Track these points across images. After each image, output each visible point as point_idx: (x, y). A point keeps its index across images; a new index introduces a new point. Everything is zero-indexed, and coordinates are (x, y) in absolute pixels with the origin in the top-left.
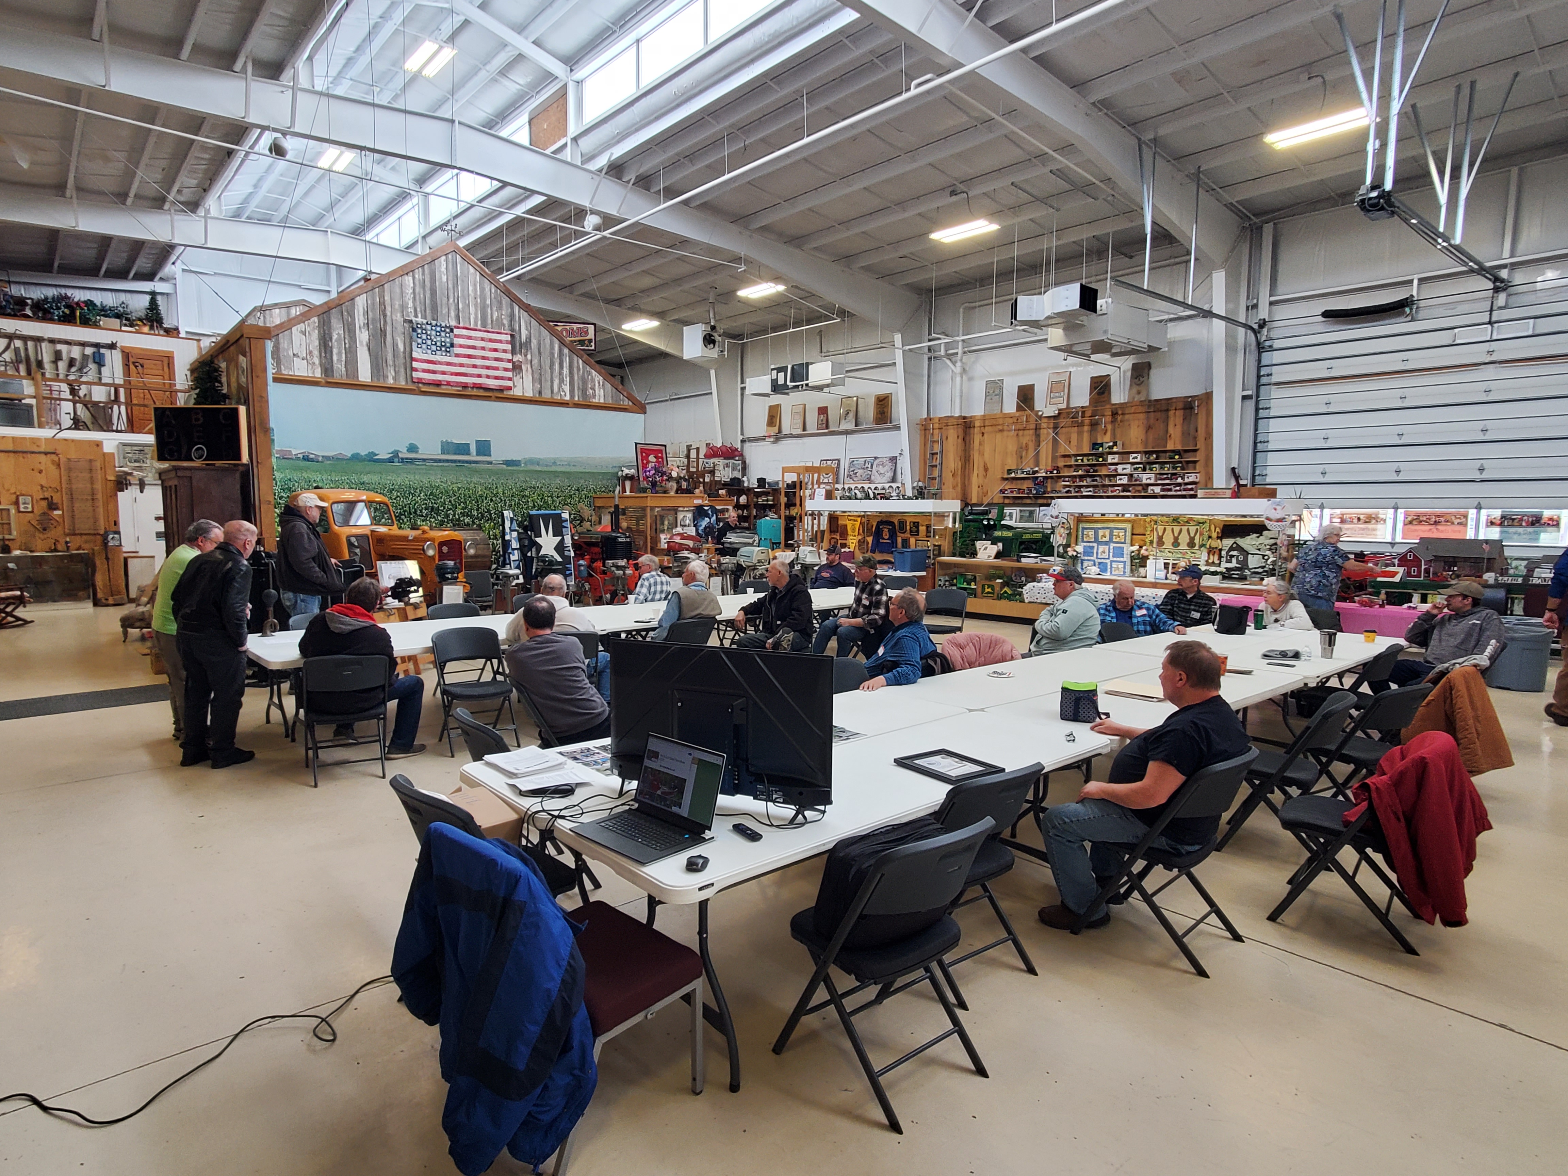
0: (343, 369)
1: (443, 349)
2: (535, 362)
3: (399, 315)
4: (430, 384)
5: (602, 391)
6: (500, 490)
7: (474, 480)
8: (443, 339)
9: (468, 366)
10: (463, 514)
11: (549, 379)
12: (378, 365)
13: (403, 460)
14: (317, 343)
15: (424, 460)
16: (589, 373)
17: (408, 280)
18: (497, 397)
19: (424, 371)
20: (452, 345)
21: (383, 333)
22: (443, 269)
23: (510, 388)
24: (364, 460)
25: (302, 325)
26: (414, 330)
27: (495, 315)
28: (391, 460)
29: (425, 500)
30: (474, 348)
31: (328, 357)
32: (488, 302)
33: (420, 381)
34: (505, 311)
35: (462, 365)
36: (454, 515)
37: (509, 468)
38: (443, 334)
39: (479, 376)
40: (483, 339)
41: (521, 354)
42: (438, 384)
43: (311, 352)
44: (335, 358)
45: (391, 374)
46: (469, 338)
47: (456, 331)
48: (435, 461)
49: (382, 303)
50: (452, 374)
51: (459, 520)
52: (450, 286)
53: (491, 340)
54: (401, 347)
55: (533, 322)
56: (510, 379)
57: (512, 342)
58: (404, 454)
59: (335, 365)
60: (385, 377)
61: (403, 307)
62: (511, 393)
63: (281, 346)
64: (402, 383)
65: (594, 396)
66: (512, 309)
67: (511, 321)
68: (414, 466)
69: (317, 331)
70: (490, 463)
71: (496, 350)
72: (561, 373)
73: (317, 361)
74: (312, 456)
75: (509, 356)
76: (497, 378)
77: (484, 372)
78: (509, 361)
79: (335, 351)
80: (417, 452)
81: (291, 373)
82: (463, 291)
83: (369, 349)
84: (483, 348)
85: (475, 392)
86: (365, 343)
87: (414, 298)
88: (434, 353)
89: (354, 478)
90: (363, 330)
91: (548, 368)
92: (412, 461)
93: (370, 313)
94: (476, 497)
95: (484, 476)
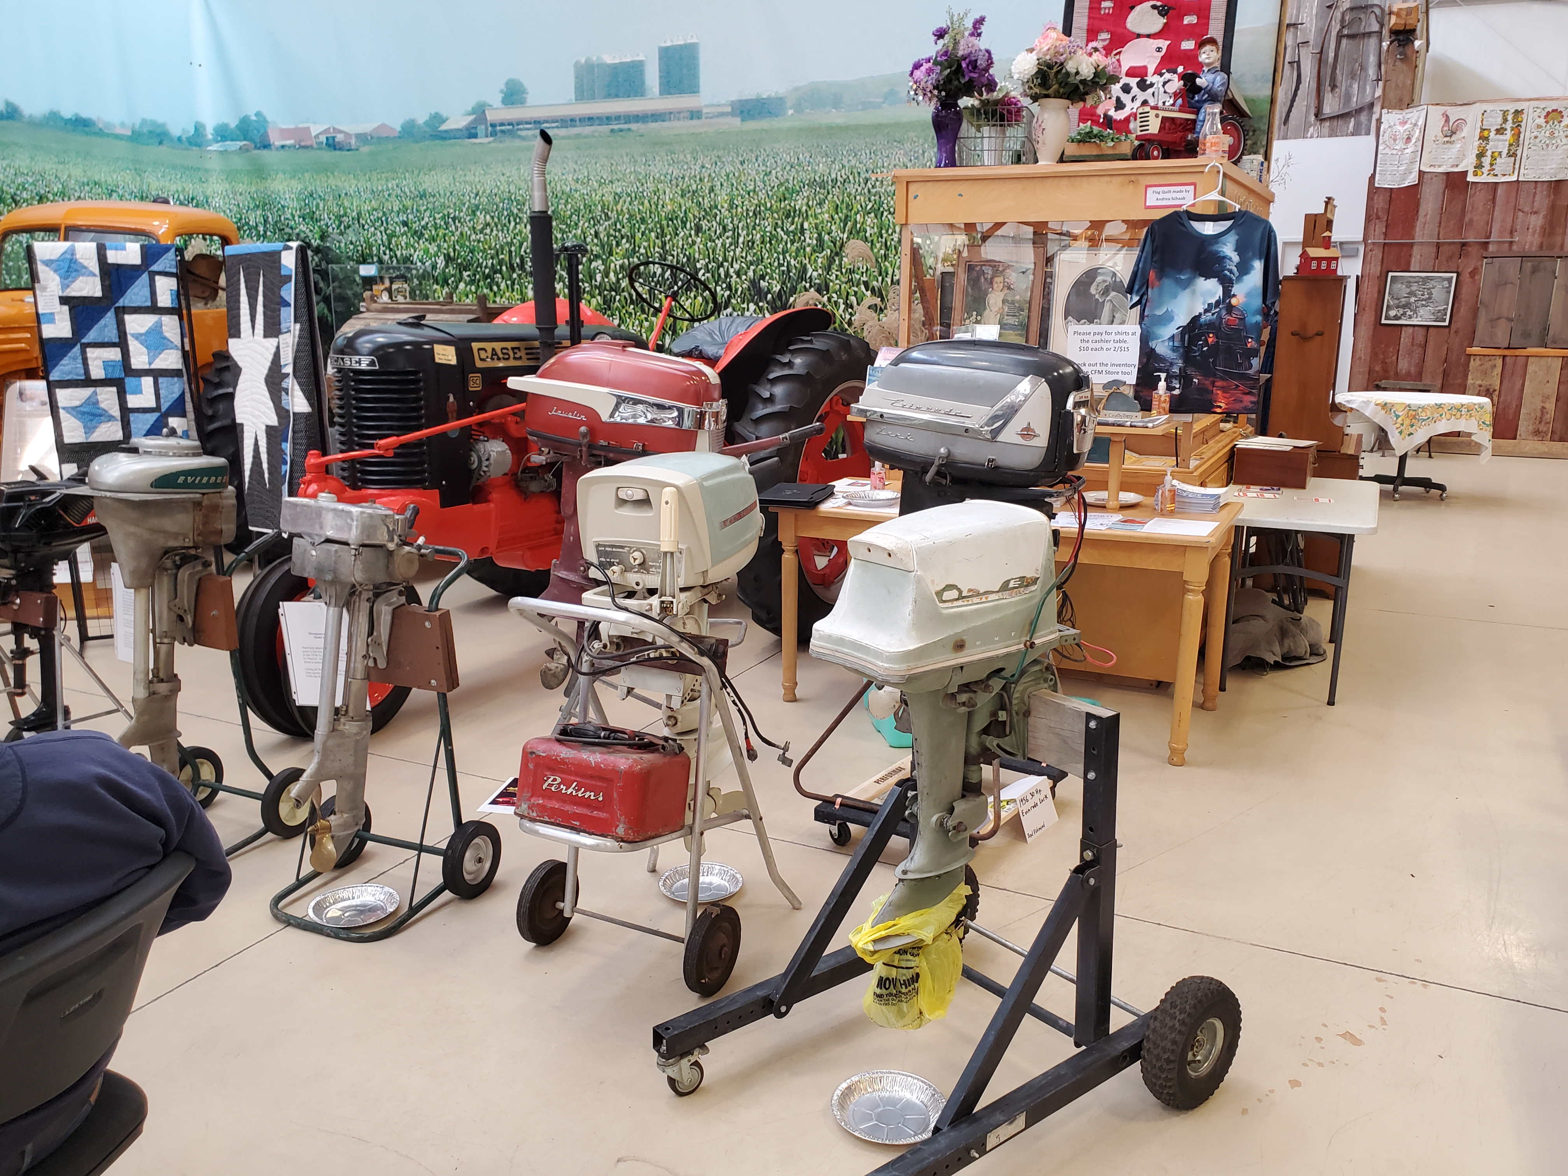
6: (722, 198)
7: (655, 170)
13: (492, 129)
24: (422, 134)
36: (607, 274)
37: (751, 125)
48: (564, 122)
70: (697, 114)
80: (523, 102)
92: (511, 129)
94: (660, 222)
95: (681, 157)
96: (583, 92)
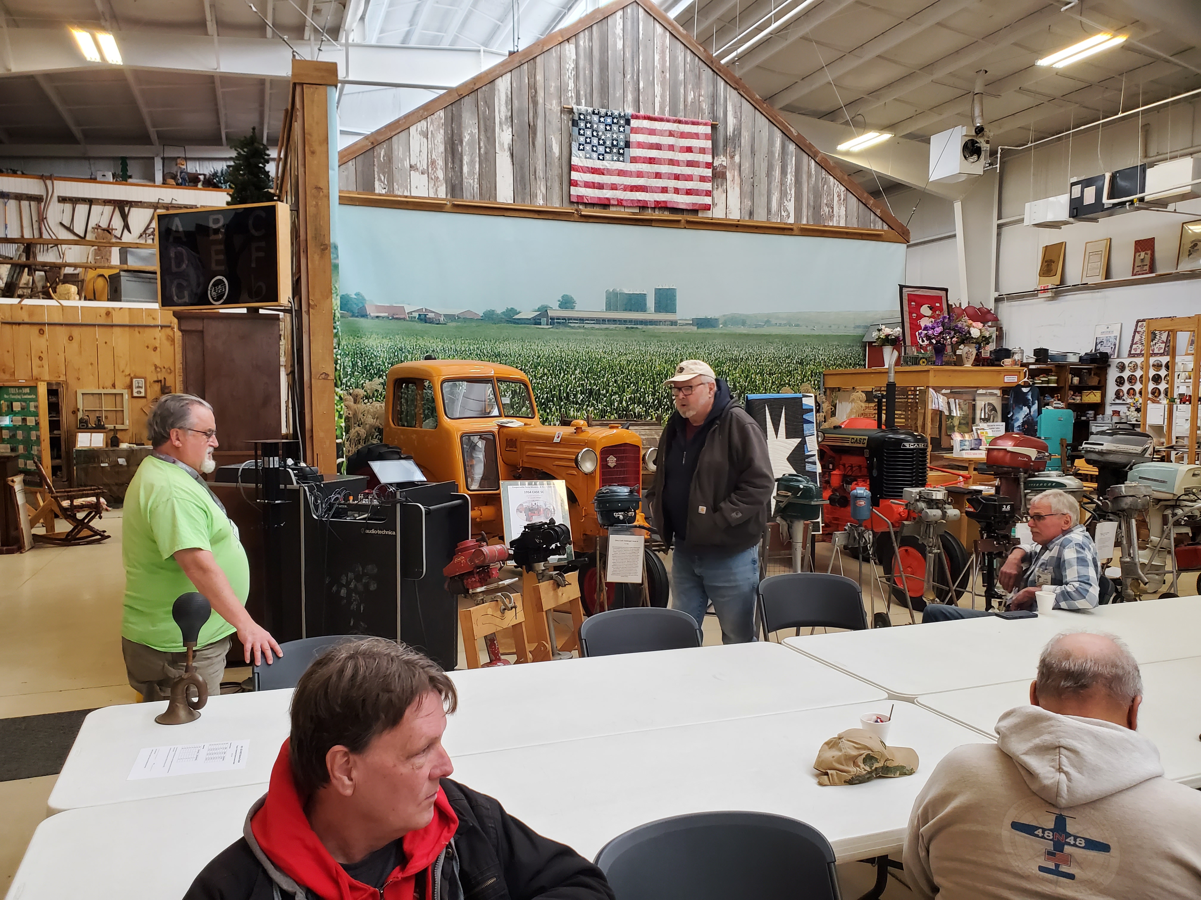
0: (476, 186)
1: (615, 150)
2: (746, 166)
3: (554, 102)
4: (593, 205)
5: (843, 209)
7: (651, 349)
8: (615, 136)
9: (648, 175)
10: (632, 400)
11: (765, 192)
12: (523, 178)
13: (553, 321)
14: (442, 148)
15: (582, 320)
16: (825, 182)
17: (569, 49)
18: (688, 222)
19: (587, 185)
20: (628, 145)
21: (532, 129)
22: (619, 30)
23: (707, 208)
24: (500, 321)
25: (424, 123)
26: (575, 123)
27: (691, 96)
28: (536, 321)
29: (581, 379)
30: (658, 147)
31: (457, 166)
32: (681, 76)
33: (580, 201)
34: (705, 90)
35: (640, 175)
36: (621, 402)
37: (701, 331)
38: (615, 128)
39: (664, 190)
40: (671, 134)
41: (725, 155)
42: (605, 204)
43: (433, 162)
44: (465, 169)
45: (541, 190)
46: (652, 132)
47: (634, 123)
48: (598, 321)
49: (533, 87)
50: (626, 188)
51: (626, 409)
52: (628, 55)
53: (683, 135)
54: (556, 149)
55: (746, 106)
56: (708, 193)
57: (713, 137)
58: (556, 312)
59: (465, 180)
60: (533, 196)
61: (562, 90)
62: (709, 214)
63: (395, 153)
64: (556, 205)
65: (831, 217)
66: (715, 85)
67: (713, 105)
68: (568, 330)
69: (442, 131)
70: (673, 323)
71: (689, 150)
72: (782, 183)
73: (441, 174)
74: (431, 315)
75: (708, 158)
76: (689, 192)
77: (672, 184)
78: (708, 165)
79: (466, 159)
80: (573, 308)
81: (406, 194)
82: (645, 61)
83: (512, 155)
84: (671, 148)
85: (657, 215)
86: (506, 147)
87: (577, 77)
88: (601, 157)
89: (487, 347)
90: (505, 127)
91: (763, 175)
92: (564, 322)
93: (516, 102)
94: (653, 375)
95: (666, 344)
96: (609, 307)
